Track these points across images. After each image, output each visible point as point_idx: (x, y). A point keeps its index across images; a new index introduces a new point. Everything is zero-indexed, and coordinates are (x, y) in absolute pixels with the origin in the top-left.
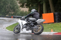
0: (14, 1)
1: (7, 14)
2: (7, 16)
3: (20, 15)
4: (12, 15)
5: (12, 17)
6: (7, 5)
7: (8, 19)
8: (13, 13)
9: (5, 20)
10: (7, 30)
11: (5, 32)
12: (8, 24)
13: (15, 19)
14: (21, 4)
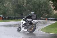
0: (48, 4)
1: (41, 16)
2: (41, 18)
3: (53, 17)
4: (46, 17)
5: (46, 19)
6: (42, 7)
7: (43, 21)
8: (47, 15)
9: (40, 22)
10: (42, 31)
11: (40, 33)
12: (43, 26)
13: (49, 21)
14: (55, 7)
